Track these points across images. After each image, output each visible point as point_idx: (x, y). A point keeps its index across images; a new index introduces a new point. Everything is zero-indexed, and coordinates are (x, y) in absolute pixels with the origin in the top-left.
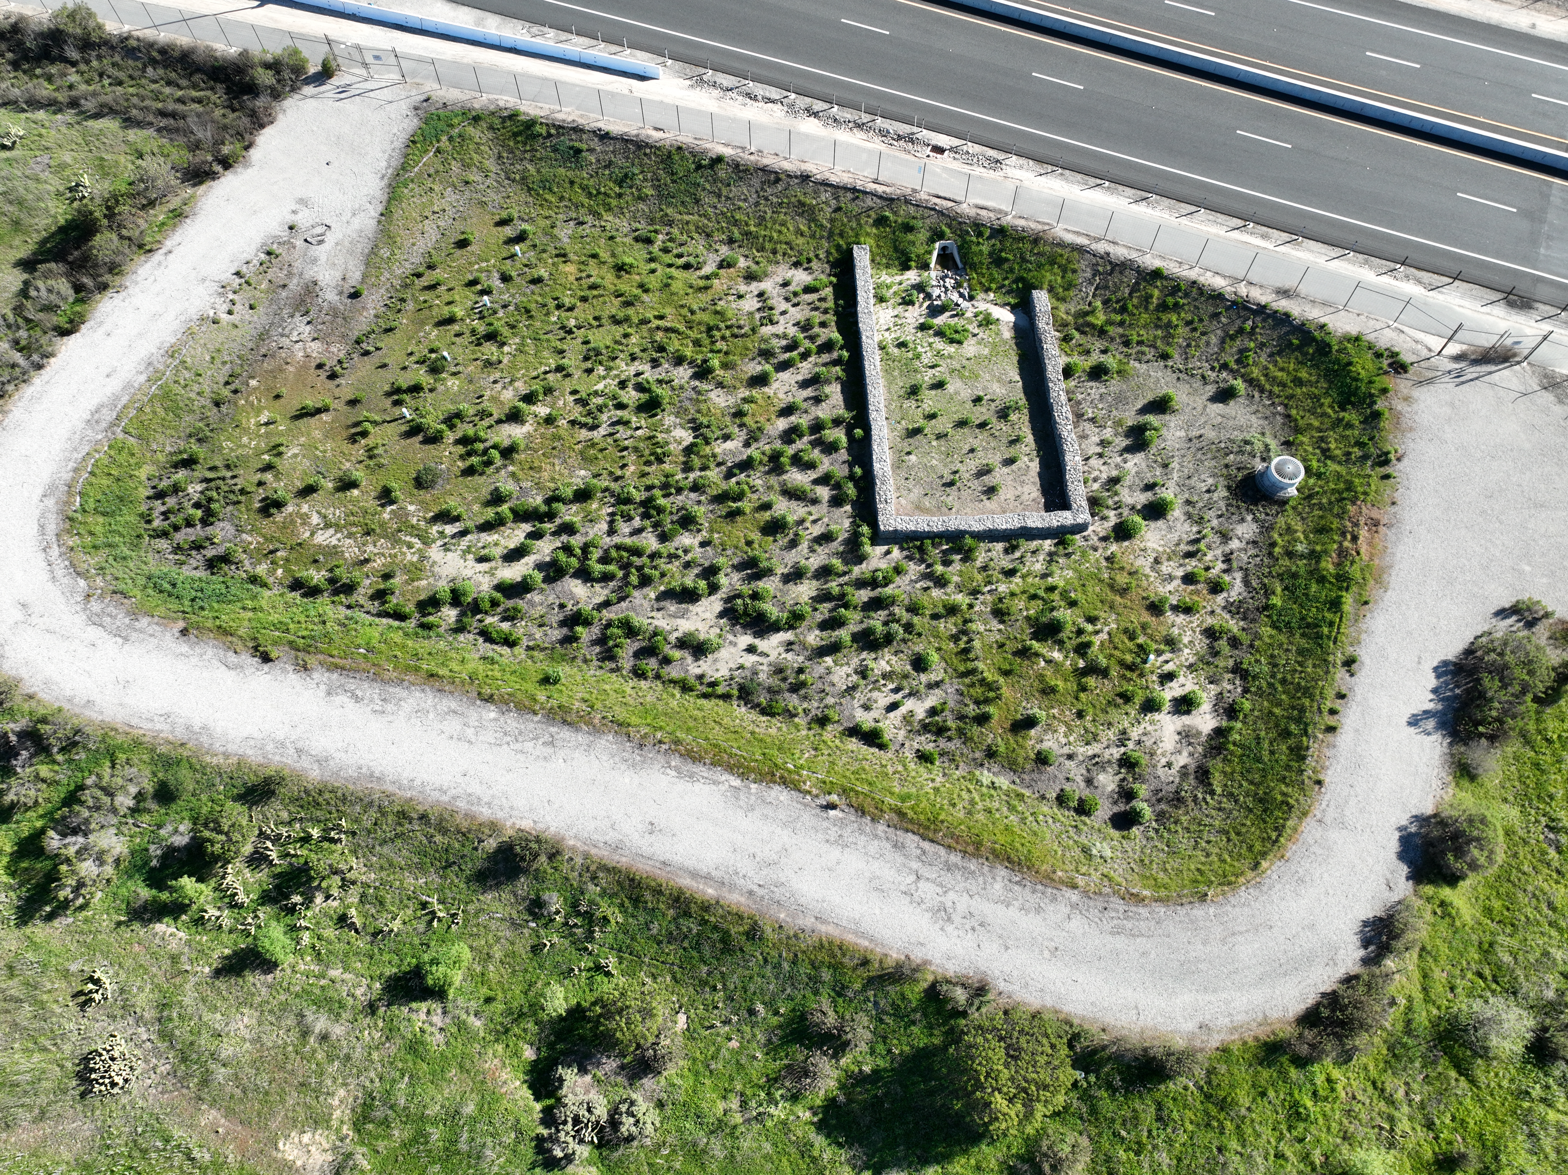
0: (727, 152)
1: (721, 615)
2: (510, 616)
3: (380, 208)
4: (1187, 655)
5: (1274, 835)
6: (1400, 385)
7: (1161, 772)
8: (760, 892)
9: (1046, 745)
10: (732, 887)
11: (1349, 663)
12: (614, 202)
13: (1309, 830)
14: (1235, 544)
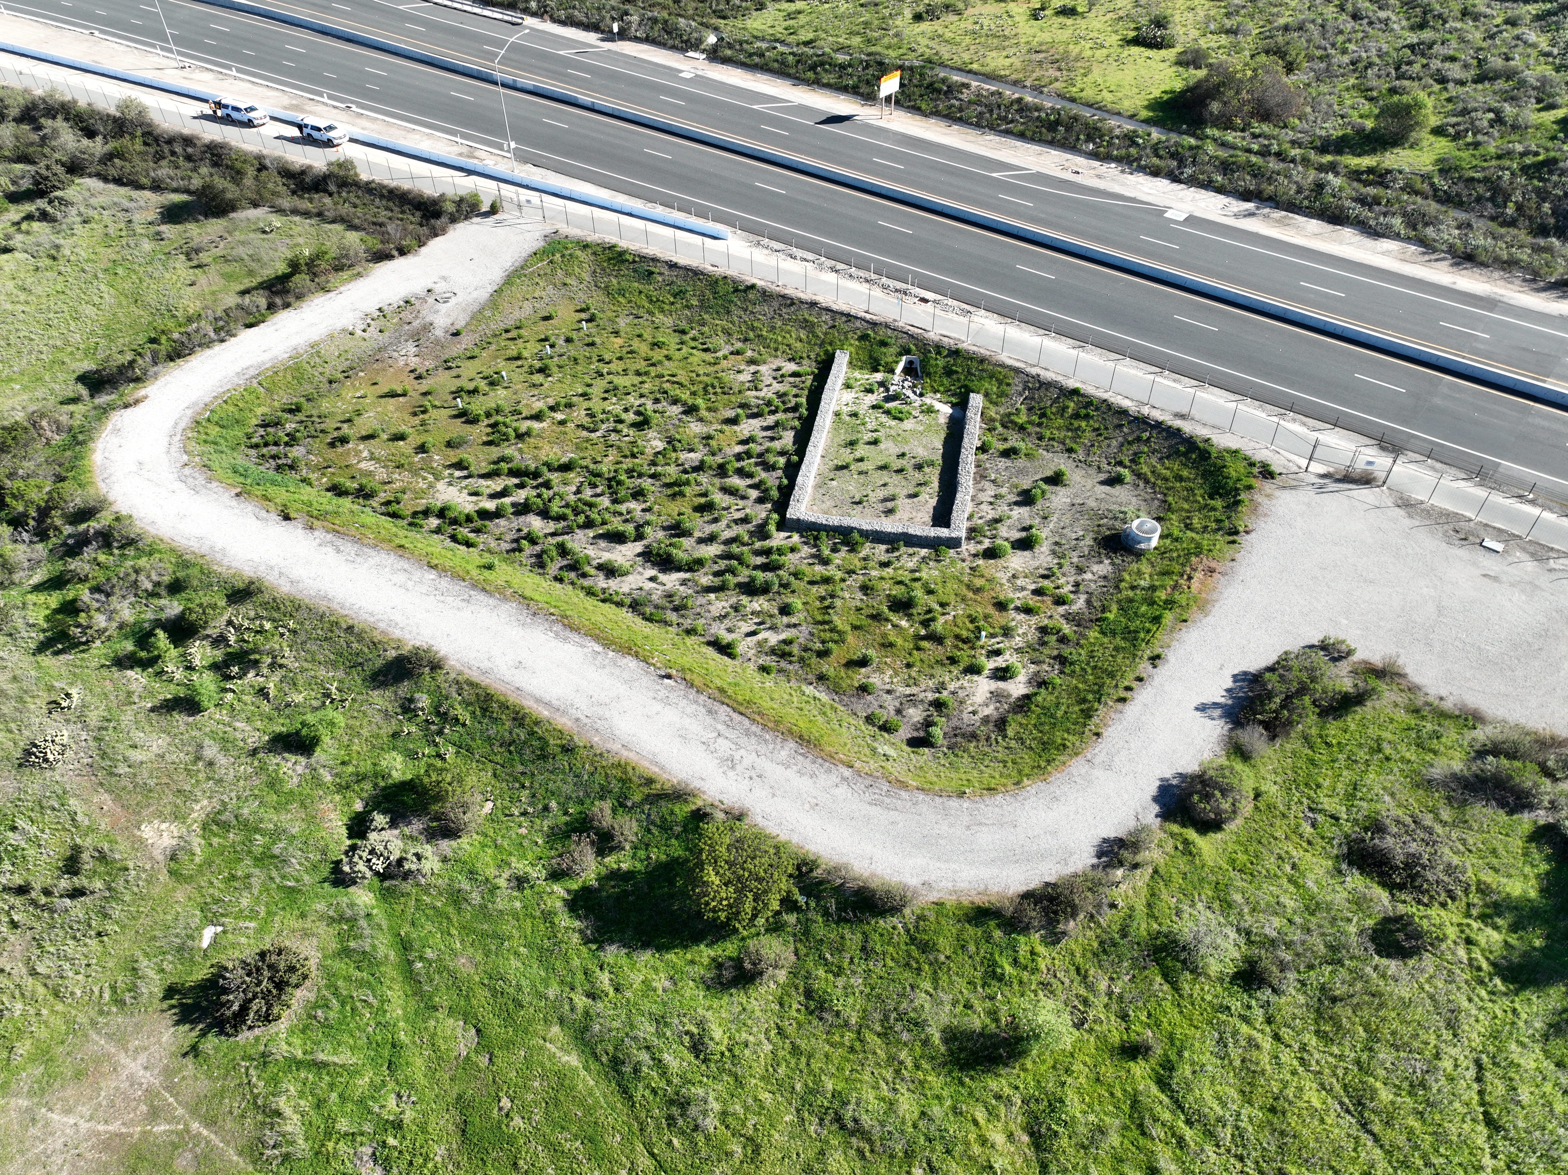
0: (760, 283)
1: (639, 555)
2: (477, 531)
3: (496, 288)
4: (1018, 641)
5: (1043, 764)
6: (1268, 486)
7: (965, 716)
8: (585, 720)
9: (871, 680)
10: (564, 713)
11: (1155, 659)
12: (666, 307)
13: (1077, 766)
14: (1088, 576)
